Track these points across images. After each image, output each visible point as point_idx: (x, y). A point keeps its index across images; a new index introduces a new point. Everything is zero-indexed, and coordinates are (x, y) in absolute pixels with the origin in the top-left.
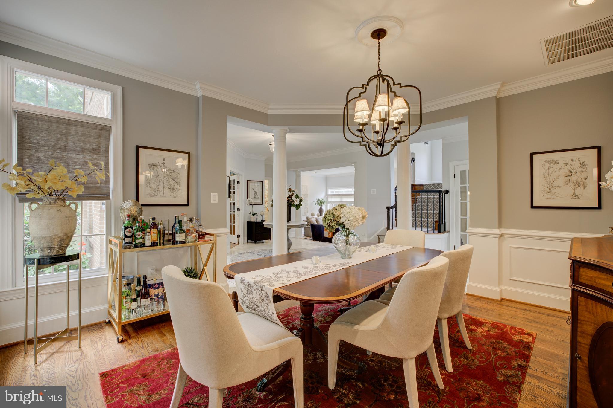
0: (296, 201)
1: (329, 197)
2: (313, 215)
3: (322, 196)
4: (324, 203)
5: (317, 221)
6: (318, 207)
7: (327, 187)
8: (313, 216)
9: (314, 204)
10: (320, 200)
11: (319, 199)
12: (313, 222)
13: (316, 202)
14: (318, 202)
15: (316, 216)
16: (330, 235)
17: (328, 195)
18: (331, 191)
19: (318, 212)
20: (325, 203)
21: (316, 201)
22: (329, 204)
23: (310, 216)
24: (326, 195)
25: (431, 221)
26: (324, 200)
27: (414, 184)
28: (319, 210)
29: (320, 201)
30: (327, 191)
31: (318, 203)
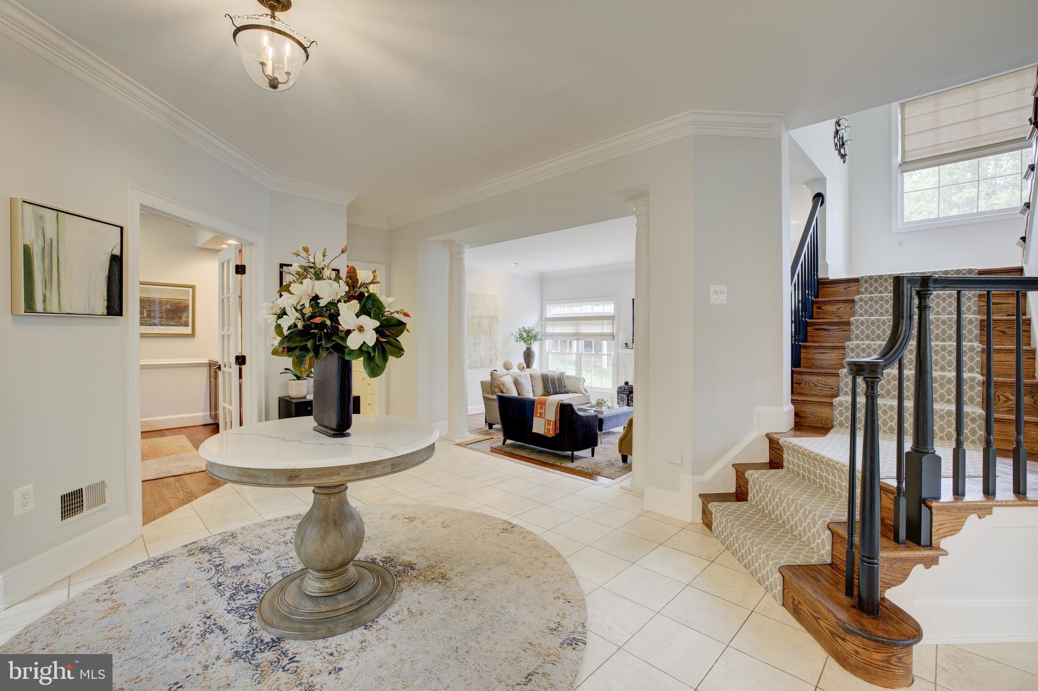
0: (361, 329)
1: (547, 323)
2: (507, 367)
3: (531, 322)
4: (535, 338)
5: (516, 383)
6: (523, 347)
7: (544, 299)
8: (508, 369)
9: (513, 339)
10: (526, 331)
11: (524, 328)
12: (507, 385)
13: (517, 335)
14: (523, 335)
15: (515, 370)
16: (548, 429)
17: (545, 318)
18: (554, 311)
19: (522, 361)
20: (539, 337)
21: (516, 331)
22: (547, 341)
23: (501, 371)
24: (541, 320)
25: (949, 413)
26: (536, 331)
27: (822, 279)
28: (525, 353)
29: (528, 332)
30: (542, 311)
31: (522, 338)
